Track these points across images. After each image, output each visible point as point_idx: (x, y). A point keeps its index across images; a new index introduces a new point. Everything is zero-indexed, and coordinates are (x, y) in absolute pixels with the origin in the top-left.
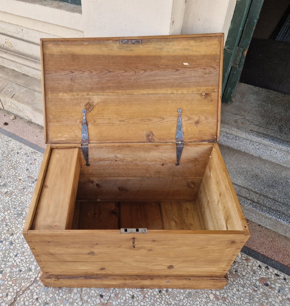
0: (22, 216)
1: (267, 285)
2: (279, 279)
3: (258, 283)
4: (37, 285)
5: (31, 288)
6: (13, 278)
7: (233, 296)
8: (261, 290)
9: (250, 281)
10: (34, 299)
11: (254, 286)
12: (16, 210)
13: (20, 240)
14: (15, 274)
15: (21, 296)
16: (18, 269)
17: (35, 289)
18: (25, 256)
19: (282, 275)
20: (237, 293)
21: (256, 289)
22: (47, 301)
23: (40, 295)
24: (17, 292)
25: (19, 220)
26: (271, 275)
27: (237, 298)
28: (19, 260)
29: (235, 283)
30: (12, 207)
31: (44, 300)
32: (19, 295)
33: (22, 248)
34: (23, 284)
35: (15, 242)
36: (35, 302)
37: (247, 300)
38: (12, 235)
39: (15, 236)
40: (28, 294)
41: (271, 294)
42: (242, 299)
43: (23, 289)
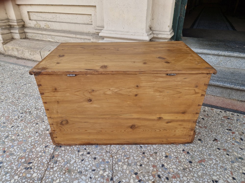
1: (229, 119)
2: (235, 115)
3: (223, 118)
7: (210, 125)
8: (227, 121)
9: (218, 118)
11: (221, 120)
19: (236, 114)
20: (212, 124)
21: (223, 121)
26: (229, 114)
27: (213, 126)
29: (209, 120)
37: (220, 126)
41: (233, 122)
42: (217, 126)
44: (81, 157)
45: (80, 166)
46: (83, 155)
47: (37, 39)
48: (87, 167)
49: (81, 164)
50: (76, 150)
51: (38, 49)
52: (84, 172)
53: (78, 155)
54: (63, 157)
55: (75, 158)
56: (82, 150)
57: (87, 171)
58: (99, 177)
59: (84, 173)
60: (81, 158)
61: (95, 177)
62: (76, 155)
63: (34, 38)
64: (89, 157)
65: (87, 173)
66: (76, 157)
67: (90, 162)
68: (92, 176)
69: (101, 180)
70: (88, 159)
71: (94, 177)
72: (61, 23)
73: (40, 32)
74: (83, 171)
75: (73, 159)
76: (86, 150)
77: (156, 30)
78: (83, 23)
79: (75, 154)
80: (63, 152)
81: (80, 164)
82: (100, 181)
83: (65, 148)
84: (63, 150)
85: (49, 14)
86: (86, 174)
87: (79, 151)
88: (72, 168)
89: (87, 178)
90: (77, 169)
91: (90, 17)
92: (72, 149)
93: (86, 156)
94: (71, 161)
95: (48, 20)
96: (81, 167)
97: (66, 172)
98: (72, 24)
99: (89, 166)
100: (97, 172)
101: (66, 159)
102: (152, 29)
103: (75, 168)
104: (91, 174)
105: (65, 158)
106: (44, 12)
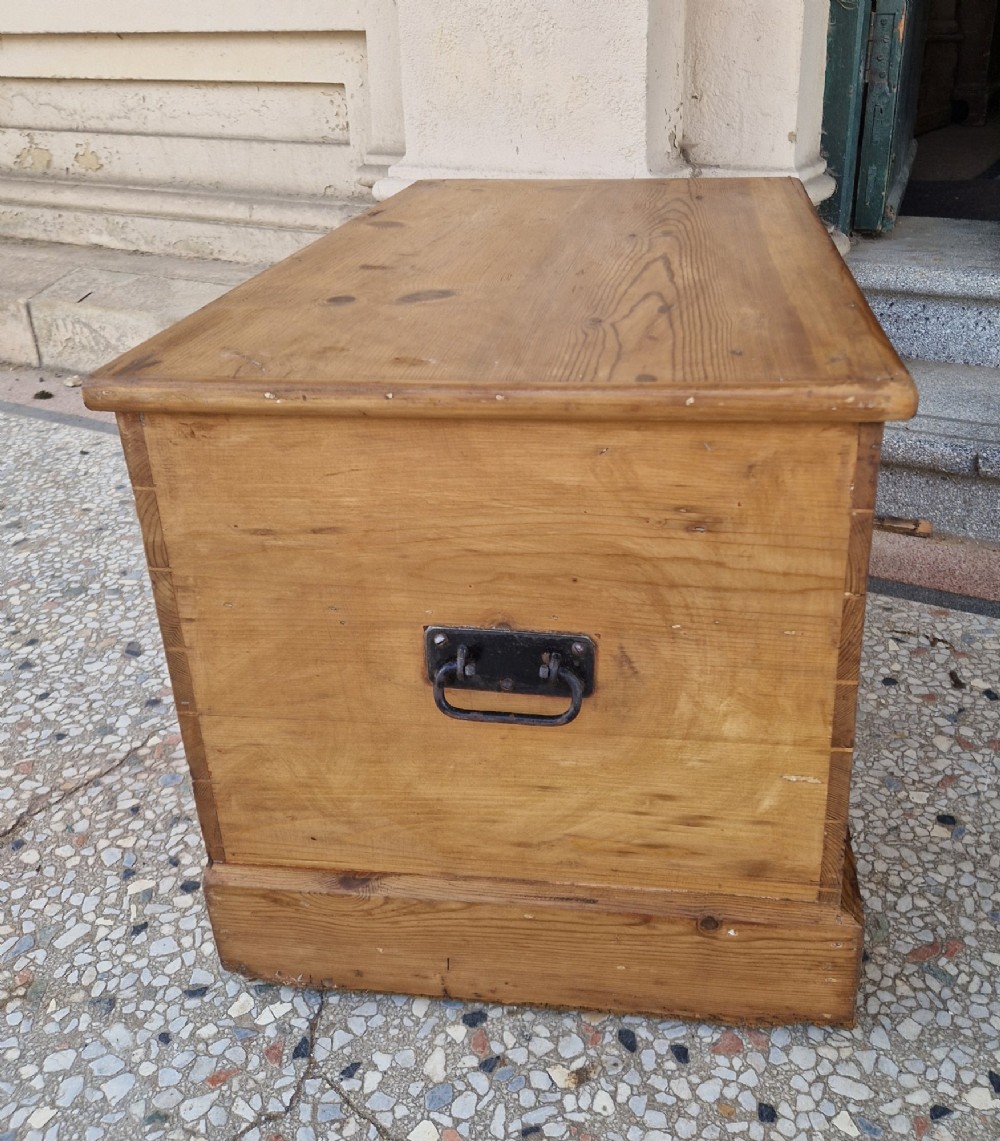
0: (83, 595)
4: (134, 771)
5: (107, 780)
6: (22, 758)
10: (119, 811)
12: (57, 581)
13: (66, 654)
14: (31, 747)
15: (54, 809)
16: (47, 733)
17: (128, 781)
18: (87, 695)
22: (182, 812)
23: (151, 798)
24: (35, 798)
25: (69, 603)
28: (57, 707)
30: (41, 573)
31: (171, 811)
32: (45, 804)
33: (75, 674)
34: (68, 773)
35: (44, 660)
36: (121, 819)
38: (32, 642)
39: (46, 647)
40: (90, 797)
43: (70, 786)
44: (133, 908)
45: (114, 967)
46: (149, 896)
47: (26, 236)
48: (155, 967)
49: (119, 954)
50: (111, 868)
51: (19, 289)
52: (130, 1000)
53: (120, 898)
54: (15, 909)
55: (90, 917)
56: (148, 869)
57: (150, 992)
58: (217, 1037)
59: (128, 1009)
60: (134, 915)
61: (192, 1034)
62: (103, 896)
63: (10, 232)
64: (186, 910)
65: (147, 1005)
66: (99, 911)
67: (187, 941)
68: (173, 1029)
69: (227, 1054)
70: (177, 920)
71: (185, 1035)
72: (166, 140)
73: (46, 195)
74: (129, 993)
75: (80, 919)
76: (175, 870)
77: (720, 161)
78: (297, 135)
79: (97, 890)
80: (25, 877)
81: (120, 949)
82: (222, 1056)
83: (48, 850)
84: (26, 867)
85: (102, 89)
86: (140, 1015)
87: (128, 874)
88: (59, 973)
89: (142, 1036)
90: (85, 982)
91: (337, 98)
92: (91, 861)
93: (168, 902)
94: (61, 929)
95: (94, 124)
96: (118, 971)
97: (11, 998)
98: (234, 143)
99: (173, 967)
100: (217, 1002)
101: (33, 919)
102: (693, 154)
103: (80, 976)
104: (173, 1011)
105: (28, 914)
106: (73, 76)
